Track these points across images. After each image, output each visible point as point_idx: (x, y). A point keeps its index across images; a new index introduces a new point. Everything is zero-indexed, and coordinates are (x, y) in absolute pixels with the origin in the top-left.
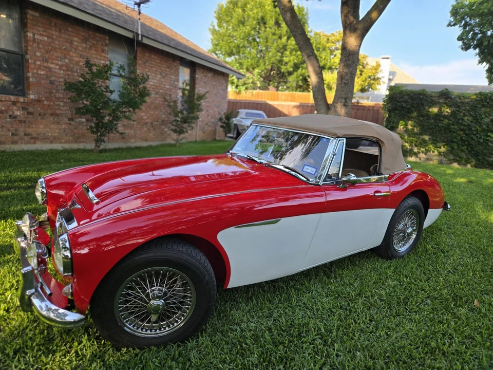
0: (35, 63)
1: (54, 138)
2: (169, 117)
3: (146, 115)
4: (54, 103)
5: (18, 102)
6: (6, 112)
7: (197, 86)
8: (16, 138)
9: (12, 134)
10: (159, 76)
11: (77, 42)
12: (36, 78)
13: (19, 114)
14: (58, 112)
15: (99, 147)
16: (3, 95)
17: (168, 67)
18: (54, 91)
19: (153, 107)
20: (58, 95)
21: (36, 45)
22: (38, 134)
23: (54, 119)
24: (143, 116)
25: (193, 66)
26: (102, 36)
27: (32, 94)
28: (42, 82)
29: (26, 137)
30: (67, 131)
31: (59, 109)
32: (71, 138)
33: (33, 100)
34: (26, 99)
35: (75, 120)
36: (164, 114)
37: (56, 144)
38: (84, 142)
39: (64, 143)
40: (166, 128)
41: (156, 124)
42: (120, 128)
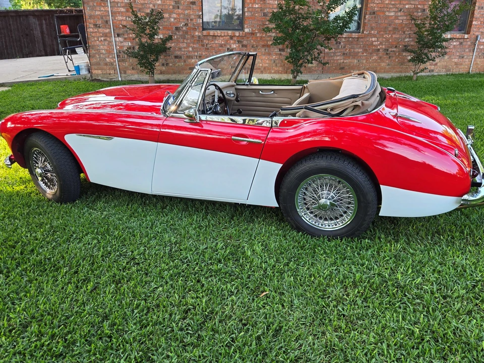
1: (265, 68)
3: (378, 41)
4: (266, 35)
5: (235, 36)
6: (225, 45)
12: (251, 12)
13: (235, 47)
14: (270, 43)
16: (222, 31)
18: (267, 23)
19: (390, 29)
20: (270, 26)
23: (265, 50)
24: (373, 42)
27: (247, 28)
28: (257, 15)
30: (277, 62)
31: (271, 40)
32: (281, 69)
33: (247, 33)
34: (241, 33)
35: (286, 50)
36: (410, 37)
37: (266, 75)
39: (273, 73)
41: (393, 51)
42: (338, 58)
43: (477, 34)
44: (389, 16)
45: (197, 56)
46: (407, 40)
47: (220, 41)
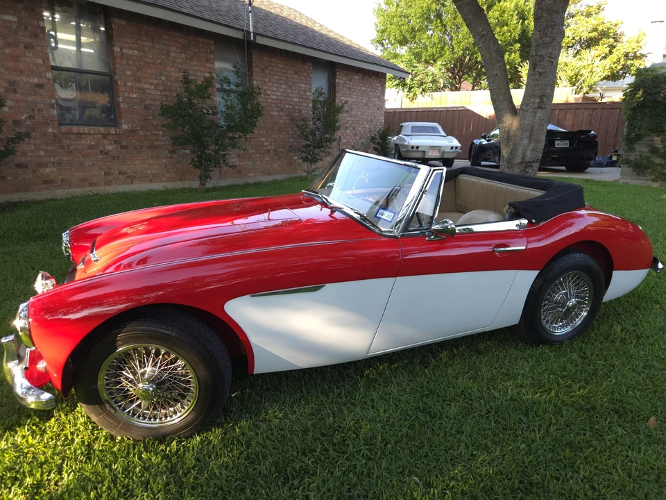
0: (125, 85)
1: (154, 176)
2: (300, 140)
3: (267, 141)
4: (151, 132)
5: (109, 134)
6: (96, 147)
7: (338, 94)
8: (109, 178)
9: (105, 173)
10: (283, 86)
11: (174, 52)
12: (128, 104)
13: (111, 149)
14: (157, 143)
15: (204, 185)
16: (91, 127)
17: (296, 73)
18: (150, 118)
19: (276, 128)
20: (155, 122)
21: (124, 62)
22: (134, 172)
23: (152, 152)
24: (263, 142)
25: (332, 68)
26: (205, 40)
27: (125, 123)
28: (136, 107)
29: (121, 176)
30: (168, 167)
31: (157, 140)
32: (174, 175)
33: (125, 130)
34: (118, 130)
35: (177, 152)
36: (293, 138)
37: (157, 184)
38: (189, 179)
39: (166, 181)
40: (296, 156)
41: (282, 152)
42: (234, 160)
43: (339, 134)
44: (274, 115)
45: (53, 163)
46: (291, 140)
47: (89, 141)
